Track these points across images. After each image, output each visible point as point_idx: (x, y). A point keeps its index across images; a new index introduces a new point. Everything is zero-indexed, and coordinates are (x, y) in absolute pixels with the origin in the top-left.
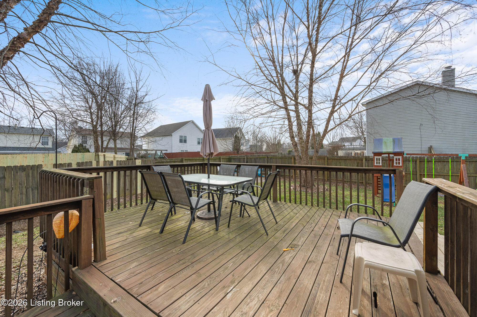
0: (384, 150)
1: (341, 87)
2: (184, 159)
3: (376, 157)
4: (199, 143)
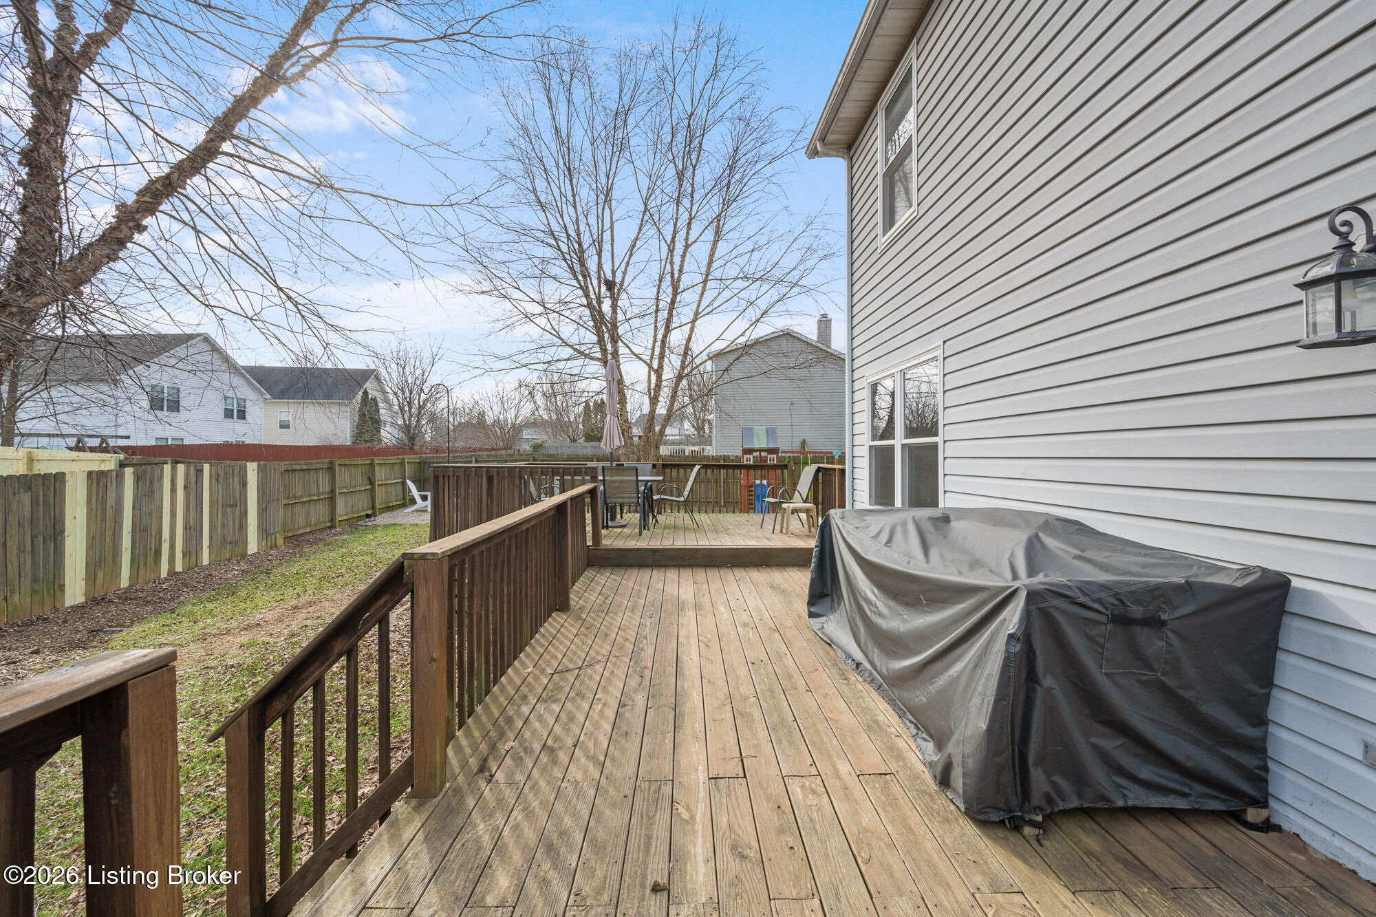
0: (757, 446)
1: (693, 334)
2: (338, 462)
3: (745, 456)
4: (228, 414)
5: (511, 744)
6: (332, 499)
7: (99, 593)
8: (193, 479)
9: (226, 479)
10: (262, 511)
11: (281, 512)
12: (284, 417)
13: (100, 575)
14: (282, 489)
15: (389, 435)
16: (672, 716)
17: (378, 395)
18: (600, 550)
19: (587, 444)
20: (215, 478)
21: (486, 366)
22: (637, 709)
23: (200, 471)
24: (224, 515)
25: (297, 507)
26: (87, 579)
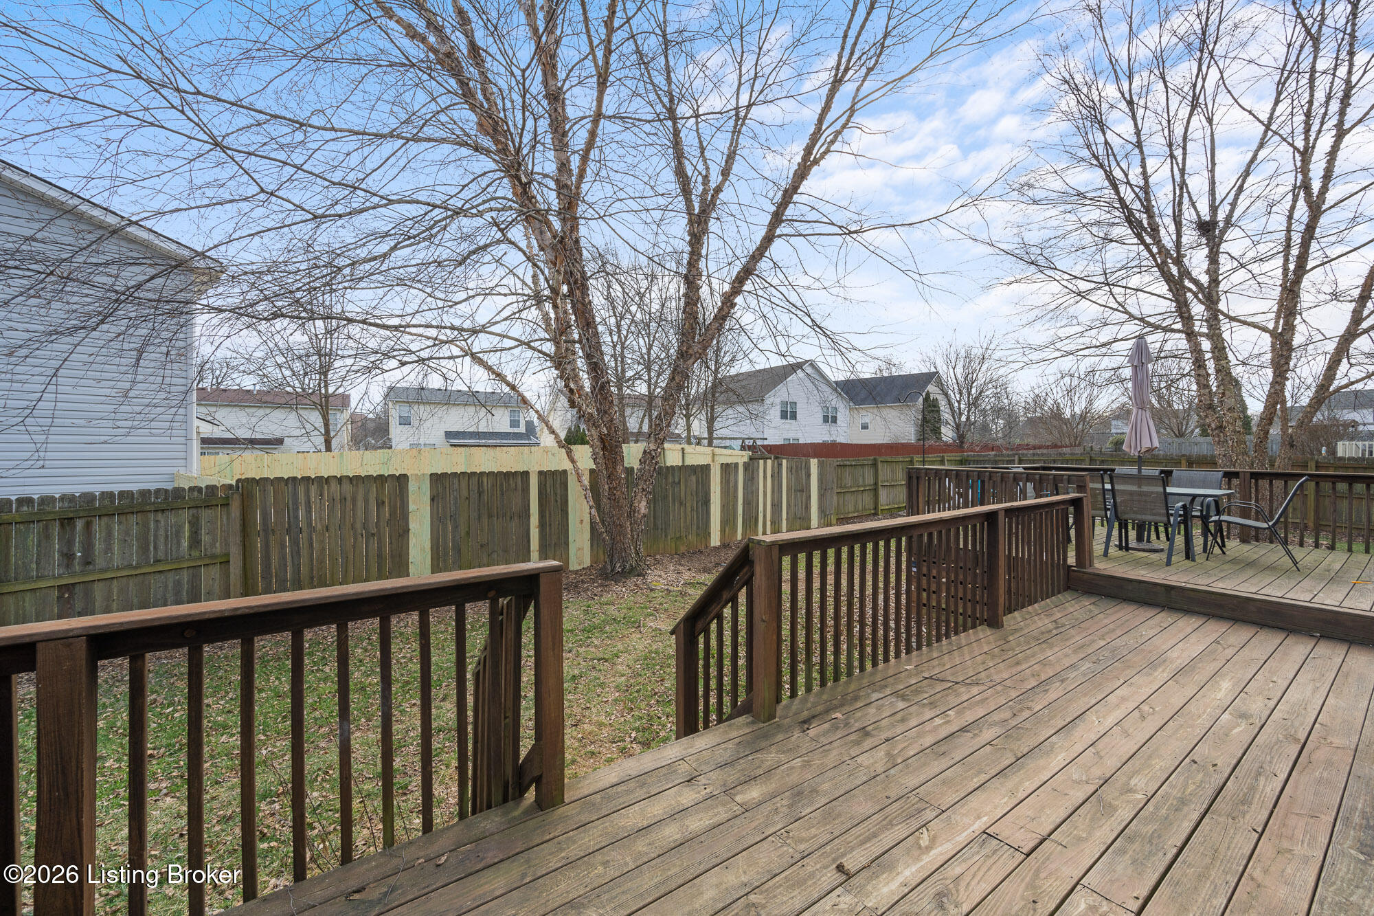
2: (881, 458)
4: (826, 419)
5: (839, 715)
6: (875, 490)
7: (727, 542)
8: (776, 471)
9: (797, 471)
10: (821, 497)
11: (835, 498)
12: (866, 420)
13: (727, 530)
14: (835, 480)
15: (948, 434)
16: (1007, 763)
17: (940, 398)
18: (1084, 573)
19: (1202, 439)
20: (790, 469)
21: (1025, 359)
22: (978, 739)
23: (780, 465)
24: (795, 497)
25: (848, 495)
26: (721, 531)
